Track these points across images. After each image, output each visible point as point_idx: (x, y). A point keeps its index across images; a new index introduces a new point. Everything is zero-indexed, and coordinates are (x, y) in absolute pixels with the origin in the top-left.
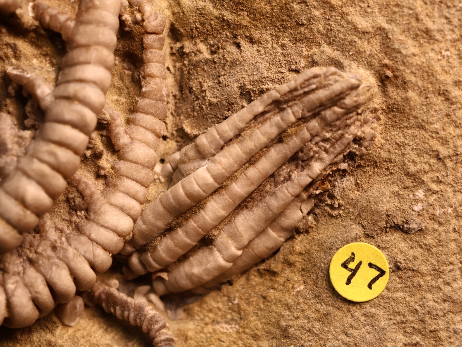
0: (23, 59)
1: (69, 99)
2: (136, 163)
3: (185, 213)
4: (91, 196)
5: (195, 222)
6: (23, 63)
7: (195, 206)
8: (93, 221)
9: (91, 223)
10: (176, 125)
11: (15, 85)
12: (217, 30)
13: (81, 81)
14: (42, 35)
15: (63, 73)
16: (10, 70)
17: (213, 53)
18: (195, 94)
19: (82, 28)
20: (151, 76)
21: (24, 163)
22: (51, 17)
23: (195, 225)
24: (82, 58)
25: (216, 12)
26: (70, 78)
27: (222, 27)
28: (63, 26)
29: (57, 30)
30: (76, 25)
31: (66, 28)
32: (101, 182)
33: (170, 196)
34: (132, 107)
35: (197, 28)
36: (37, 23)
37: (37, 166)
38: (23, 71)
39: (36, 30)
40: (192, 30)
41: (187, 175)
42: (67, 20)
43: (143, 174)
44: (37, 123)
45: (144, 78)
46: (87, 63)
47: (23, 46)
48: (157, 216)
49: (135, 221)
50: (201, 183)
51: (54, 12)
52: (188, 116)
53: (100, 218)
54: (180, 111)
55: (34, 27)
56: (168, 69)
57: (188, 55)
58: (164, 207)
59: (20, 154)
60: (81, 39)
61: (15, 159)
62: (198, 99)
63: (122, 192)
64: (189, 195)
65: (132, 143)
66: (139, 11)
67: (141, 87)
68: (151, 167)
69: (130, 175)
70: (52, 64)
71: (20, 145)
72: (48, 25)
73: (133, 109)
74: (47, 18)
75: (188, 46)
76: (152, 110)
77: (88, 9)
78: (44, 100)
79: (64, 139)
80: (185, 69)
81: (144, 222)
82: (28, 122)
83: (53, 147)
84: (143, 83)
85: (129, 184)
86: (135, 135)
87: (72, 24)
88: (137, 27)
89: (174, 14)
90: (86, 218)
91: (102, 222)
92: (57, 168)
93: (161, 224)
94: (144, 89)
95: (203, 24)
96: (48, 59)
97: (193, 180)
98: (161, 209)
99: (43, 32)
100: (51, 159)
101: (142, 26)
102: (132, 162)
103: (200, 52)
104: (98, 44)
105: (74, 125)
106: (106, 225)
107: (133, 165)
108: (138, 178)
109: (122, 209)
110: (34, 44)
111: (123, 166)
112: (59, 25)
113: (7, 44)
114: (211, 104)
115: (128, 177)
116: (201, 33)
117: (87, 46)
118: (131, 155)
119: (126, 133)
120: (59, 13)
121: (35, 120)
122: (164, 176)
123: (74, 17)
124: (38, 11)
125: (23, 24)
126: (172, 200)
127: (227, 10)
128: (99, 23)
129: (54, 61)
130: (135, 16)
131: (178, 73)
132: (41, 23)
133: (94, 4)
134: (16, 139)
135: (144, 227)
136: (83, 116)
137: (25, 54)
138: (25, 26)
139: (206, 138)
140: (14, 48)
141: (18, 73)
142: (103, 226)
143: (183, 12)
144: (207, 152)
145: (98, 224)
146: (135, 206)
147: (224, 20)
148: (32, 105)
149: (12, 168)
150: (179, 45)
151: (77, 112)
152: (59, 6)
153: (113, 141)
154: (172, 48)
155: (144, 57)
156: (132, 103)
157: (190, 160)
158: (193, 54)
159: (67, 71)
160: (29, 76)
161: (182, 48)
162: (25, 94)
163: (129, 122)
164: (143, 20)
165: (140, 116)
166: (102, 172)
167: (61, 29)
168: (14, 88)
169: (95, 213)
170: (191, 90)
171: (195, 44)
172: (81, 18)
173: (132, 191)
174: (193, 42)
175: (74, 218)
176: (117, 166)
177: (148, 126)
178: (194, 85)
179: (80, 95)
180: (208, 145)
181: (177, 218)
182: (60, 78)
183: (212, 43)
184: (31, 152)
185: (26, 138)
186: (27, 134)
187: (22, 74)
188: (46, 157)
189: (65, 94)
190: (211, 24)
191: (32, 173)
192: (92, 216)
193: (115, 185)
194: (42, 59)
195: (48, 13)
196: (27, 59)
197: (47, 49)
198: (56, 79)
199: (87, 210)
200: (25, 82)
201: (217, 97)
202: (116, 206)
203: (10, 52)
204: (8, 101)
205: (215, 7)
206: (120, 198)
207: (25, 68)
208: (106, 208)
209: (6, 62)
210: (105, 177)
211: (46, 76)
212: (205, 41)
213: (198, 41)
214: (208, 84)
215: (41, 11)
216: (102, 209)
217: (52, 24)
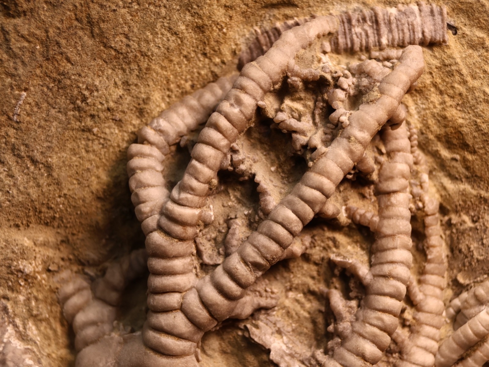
0: (341, 248)
1: (385, 276)
2: (431, 313)
3: (473, 346)
4: (403, 342)
5: (481, 352)
6: (342, 250)
7: (481, 341)
8: (406, 360)
9: (405, 363)
10: (451, 277)
11: (340, 269)
12: (476, 205)
13: (392, 262)
14: (354, 229)
15: (375, 257)
16: (333, 256)
17: (474, 222)
18: (464, 254)
19: (386, 222)
20: (434, 246)
21: (358, 326)
22: (361, 216)
23: (481, 354)
24: (390, 245)
25: (474, 192)
26: (383, 261)
27: (480, 203)
28: (371, 222)
29: (366, 225)
30: (380, 220)
31: (373, 223)
32: (406, 330)
33: (461, 336)
34: (421, 271)
35: (460, 205)
36: (350, 221)
37: (370, 329)
38: (345, 257)
39: (349, 227)
40: (456, 206)
41: (471, 318)
42: (373, 216)
43: (436, 320)
44: (359, 295)
45: (428, 248)
46: (395, 248)
47: (340, 238)
48: (452, 350)
49: (435, 355)
50: (484, 324)
51: (362, 211)
52: (460, 271)
53: (412, 358)
54: (452, 267)
55: (348, 224)
56: (441, 237)
57: (455, 225)
58: (457, 344)
59: (353, 320)
60: (386, 230)
61: (349, 324)
62: (466, 257)
63: (424, 336)
64: (476, 334)
65: (426, 298)
66: (420, 200)
67: (425, 255)
68: (441, 314)
69: (428, 323)
70: (363, 249)
71: (350, 313)
72: (359, 221)
73: (422, 272)
74: (358, 217)
75: (455, 219)
76: (436, 271)
77: (387, 207)
78: (365, 279)
79: (387, 308)
80: (454, 236)
81: (442, 356)
82: (352, 294)
83: (380, 314)
84: (427, 252)
85: (427, 329)
86: (427, 292)
87: (376, 219)
88: (419, 212)
89: (441, 196)
90: (400, 358)
91: (413, 361)
92: (384, 329)
93: (455, 356)
94: (429, 257)
95: (464, 201)
96: (358, 244)
97: (478, 323)
98: (455, 346)
99: (354, 226)
100: (379, 323)
101: (424, 211)
102: (428, 312)
103: (464, 222)
104: (400, 233)
105: (392, 296)
106: (417, 363)
107: (429, 315)
108: (434, 324)
109: (426, 349)
110: (348, 235)
111: (421, 316)
112: (367, 221)
113: (329, 238)
114: (478, 261)
115: (427, 324)
116: (463, 208)
117: (392, 236)
118: (426, 308)
119: (420, 291)
120: (366, 212)
121: (357, 293)
122: (449, 318)
123: (377, 213)
124: (350, 212)
125: (341, 223)
126: (463, 339)
127: (483, 190)
128: (398, 217)
129: (364, 246)
130: (418, 205)
131: (448, 239)
132: (352, 220)
133: (391, 203)
134: (347, 309)
135: (442, 360)
136: (398, 289)
137: (342, 244)
138: (342, 224)
139: (484, 290)
140: (334, 240)
141: (342, 260)
142: (414, 364)
143: (449, 195)
144: (484, 300)
145: (411, 362)
146: (434, 345)
147: (481, 197)
148: (355, 283)
149: (349, 331)
150: (446, 218)
151: (393, 286)
152: (364, 206)
153: (412, 298)
154: (441, 221)
155: (426, 232)
156: (420, 267)
157: (471, 306)
158: (459, 224)
159: (379, 255)
160: (350, 261)
161: (450, 220)
162: (348, 275)
163: (420, 282)
164: (424, 207)
165: (429, 277)
166: (408, 323)
167: (369, 224)
168: (339, 271)
169: (407, 354)
170: (460, 251)
171: (460, 216)
172: (384, 214)
173: (431, 335)
174: (458, 214)
175: (391, 360)
176: (417, 317)
177: (436, 284)
178: (463, 247)
179: (394, 273)
180: (486, 295)
181: (467, 350)
182: (373, 260)
183: (473, 214)
184: (361, 318)
185: (354, 307)
186: (354, 303)
187: (345, 260)
188: (375, 322)
189: (382, 273)
190: (471, 201)
191: (367, 335)
192: (405, 357)
193: (418, 332)
194: (354, 245)
195: (358, 213)
196: (344, 247)
197: (358, 237)
198: (370, 261)
199: (401, 353)
200: (348, 266)
201: (482, 255)
202: (421, 347)
203: (331, 243)
204: (334, 280)
205: (473, 187)
206: (423, 341)
207: (345, 255)
208: (414, 350)
209: (329, 250)
210: (409, 326)
211: (362, 260)
212: (467, 213)
213: (462, 214)
214: (474, 246)
215: (352, 212)
216: (412, 351)
217: (362, 221)
